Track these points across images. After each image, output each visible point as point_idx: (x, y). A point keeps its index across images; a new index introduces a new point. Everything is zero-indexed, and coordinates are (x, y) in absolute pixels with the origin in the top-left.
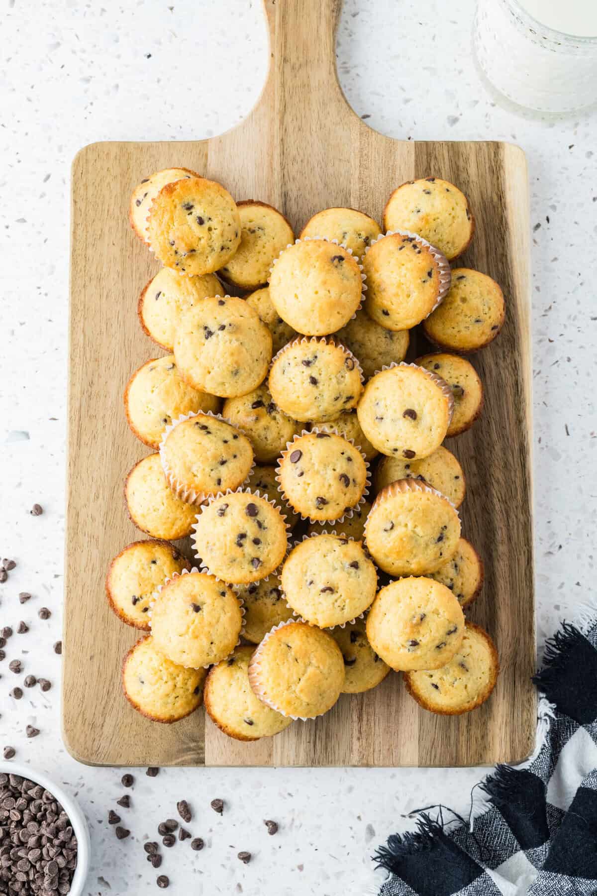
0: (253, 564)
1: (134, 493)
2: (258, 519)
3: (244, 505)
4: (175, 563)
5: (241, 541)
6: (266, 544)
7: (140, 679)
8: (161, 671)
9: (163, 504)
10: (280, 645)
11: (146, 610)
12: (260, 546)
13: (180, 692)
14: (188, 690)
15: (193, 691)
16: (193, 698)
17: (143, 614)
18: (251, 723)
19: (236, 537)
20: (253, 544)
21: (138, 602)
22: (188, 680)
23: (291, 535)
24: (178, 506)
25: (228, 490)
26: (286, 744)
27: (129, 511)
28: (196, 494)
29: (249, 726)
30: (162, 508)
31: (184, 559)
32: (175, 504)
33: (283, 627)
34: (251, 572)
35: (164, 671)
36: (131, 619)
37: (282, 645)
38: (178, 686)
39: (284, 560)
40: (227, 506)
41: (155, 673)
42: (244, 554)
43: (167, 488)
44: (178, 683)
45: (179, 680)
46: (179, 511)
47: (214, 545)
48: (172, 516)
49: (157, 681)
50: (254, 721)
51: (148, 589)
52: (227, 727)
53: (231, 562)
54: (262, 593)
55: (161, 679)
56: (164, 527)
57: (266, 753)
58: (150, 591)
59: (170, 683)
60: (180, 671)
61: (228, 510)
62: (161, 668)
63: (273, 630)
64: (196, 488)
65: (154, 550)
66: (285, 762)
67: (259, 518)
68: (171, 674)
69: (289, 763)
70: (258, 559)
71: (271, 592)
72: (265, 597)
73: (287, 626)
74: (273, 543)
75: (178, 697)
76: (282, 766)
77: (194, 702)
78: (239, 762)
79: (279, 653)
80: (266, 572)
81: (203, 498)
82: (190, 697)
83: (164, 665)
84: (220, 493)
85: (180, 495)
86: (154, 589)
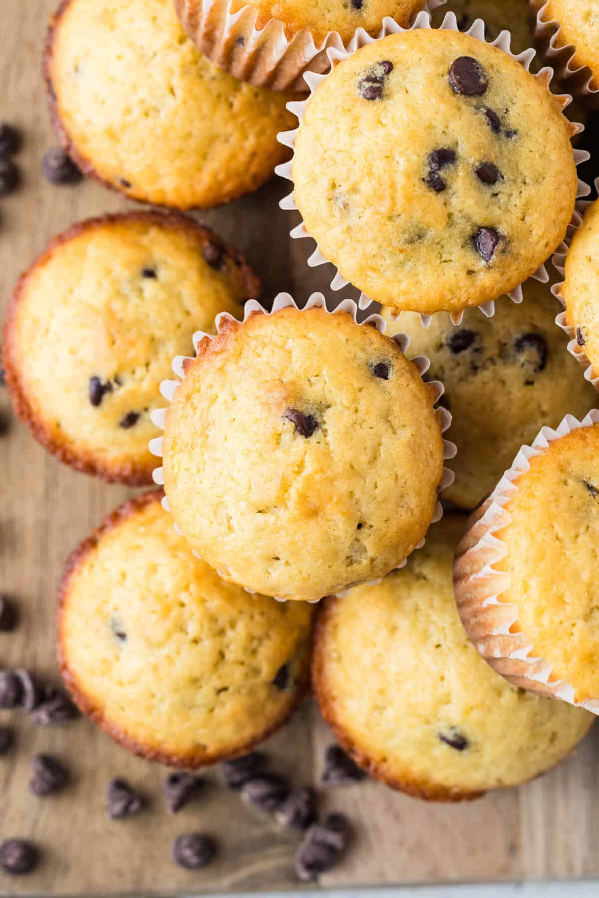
0: (476, 249)
1: (76, 69)
2: (488, 105)
3: (442, 62)
4: (213, 277)
5: (442, 173)
6: (515, 181)
7: (114, 624)
8: (182, 605)
9: (172, 91)
10: (565, 483)
11: (131, 420)
12: (497, 187)
13: (234, 675)
14: (256, 671)
15: (271, 678)
16: (270, 696)
17: (124, 435)
18: (460, 744)
19: (426, 160)
20: (476, 182)
21: (106, 397)
22: (260, 640)
23: (586, 156)
24: (219, 96)
25: (389, 22)
26: (561, 812)
27: (62, 127)
28: (289, 39)
29: (454, 752)
30: (170, 104)
31: (238, 264)
32: (208, 91)
33: (573, 433)
34: (470, 272)
35: (193, 608)
36: (86, 453)
37: (571, 482)
38: (230, 656)
39: (571, 233)
40: (389, 67)
41: (166, 611)
42: (450, 216)
43: (182, 41)
44: (232, 647)
45: (237, 637)
46: (222, 112)
47: (355, 190)
48: (198, 129)
49: (169, 635)
50: (471, 738)
51: (137, 353)
52: (384, 760)
53: (411, 242)
54: (491, 348)
55: (182, 629)
56: (178, 163)
57: (500, 842)
58: (143, 361)
59: (208, 646)
60: (241, 612)
61: (393, 80)
62: (184, 597)
63: (541, 440)
64: (288, 17)
65: (145, 240)
66: (560, 866)
67: (492, 100)
68: (213, 619)
69: (570, 868)
70: (492, 230)
71: (519, 346)
72: (499, 362)
73: (585, 429)
74: (539, 179)
75: (225, 689)
76: (550, 877)
77: (273, 709)
78: (419, 871)
79: (563, 504)
80: (517, 272)
81: (310, 51)
82: (262, 694)
83: (193, 588)
84: (361, 32)
85: (229, 58)
86: (156, 353)
